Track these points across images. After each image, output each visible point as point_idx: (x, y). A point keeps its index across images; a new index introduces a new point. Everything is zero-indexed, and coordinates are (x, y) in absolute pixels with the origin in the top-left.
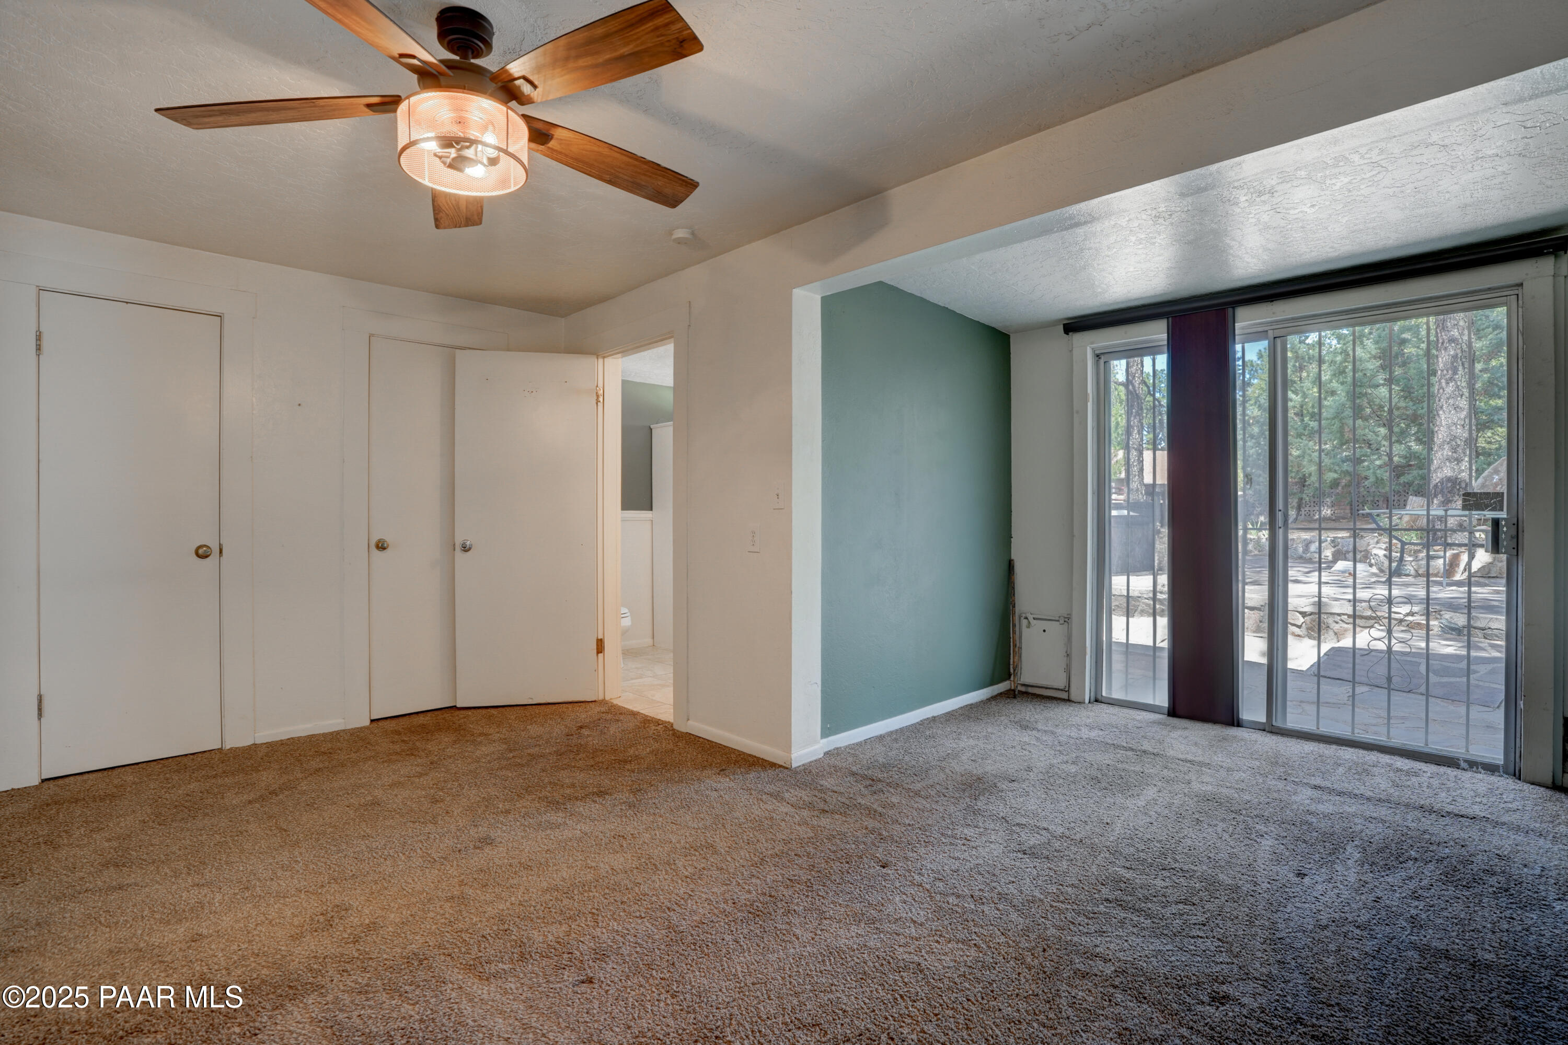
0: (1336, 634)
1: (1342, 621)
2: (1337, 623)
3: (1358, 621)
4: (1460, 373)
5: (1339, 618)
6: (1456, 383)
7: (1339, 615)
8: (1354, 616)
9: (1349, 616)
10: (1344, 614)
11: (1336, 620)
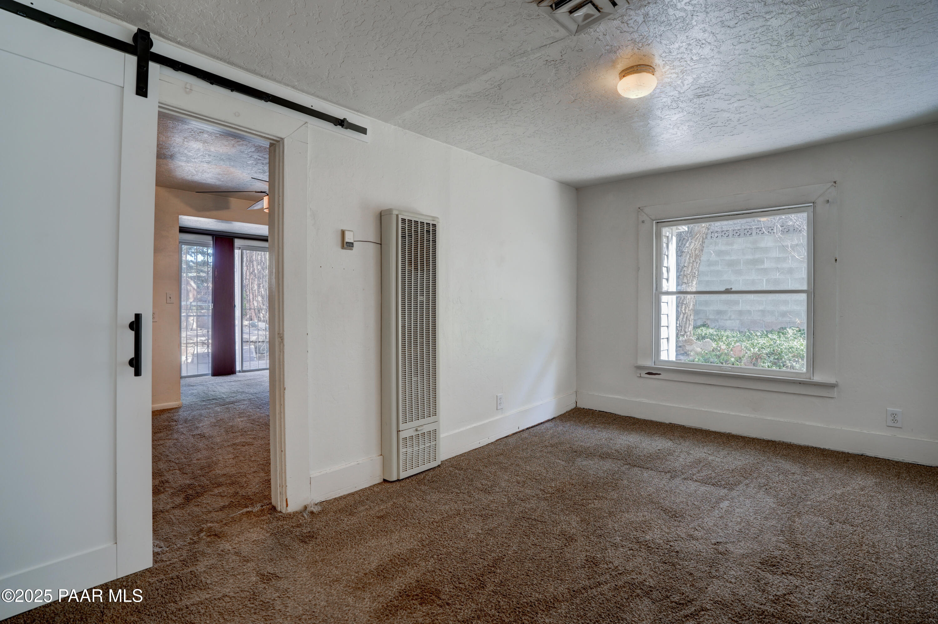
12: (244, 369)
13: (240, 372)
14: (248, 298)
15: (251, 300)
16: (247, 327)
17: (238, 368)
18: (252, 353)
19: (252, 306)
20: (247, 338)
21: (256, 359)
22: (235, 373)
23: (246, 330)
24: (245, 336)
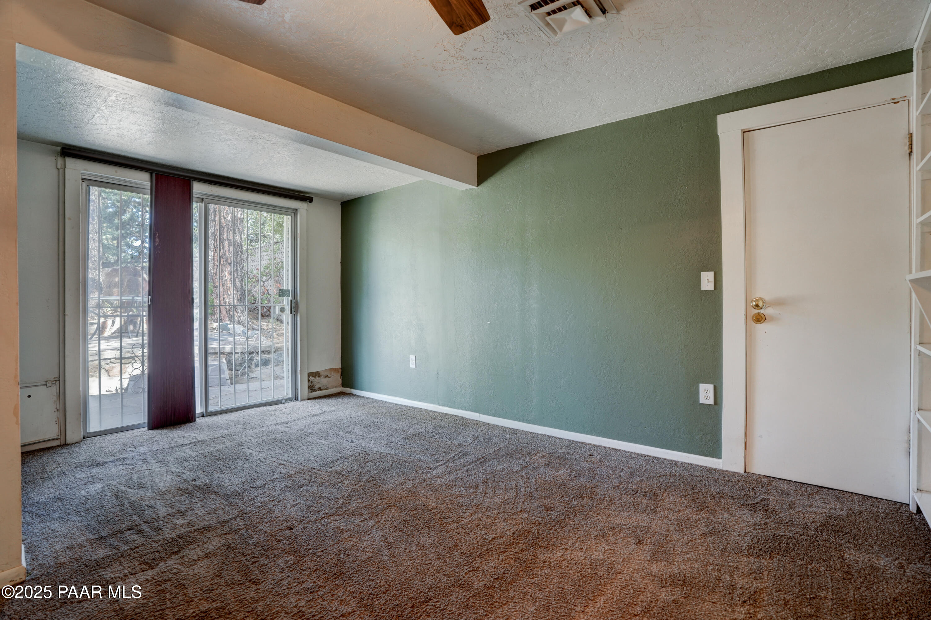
0: (107, 371)
1: (111, 362)
2: (107, 364)
3: (123, 361)
4: (96, 220)
5: (109, 361)
6: (94, 226)
7: (109, 359)
8: (121, 358)
9: (116, 359)
10: (113, 358)
11: (107, 362)
12: (211, 409)
13: (203, 416)
14: (217, 291)
15: (221, 294)
16: (215, 331)
17: (199, 409)
18: (224, 372)
19: (222, 301)
20: (215, 348)
21: (229, 381)
22: (195, 421)
23: (212, 334)
24: (213, 345)
